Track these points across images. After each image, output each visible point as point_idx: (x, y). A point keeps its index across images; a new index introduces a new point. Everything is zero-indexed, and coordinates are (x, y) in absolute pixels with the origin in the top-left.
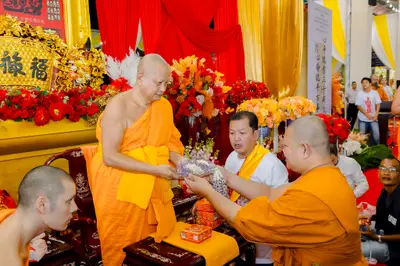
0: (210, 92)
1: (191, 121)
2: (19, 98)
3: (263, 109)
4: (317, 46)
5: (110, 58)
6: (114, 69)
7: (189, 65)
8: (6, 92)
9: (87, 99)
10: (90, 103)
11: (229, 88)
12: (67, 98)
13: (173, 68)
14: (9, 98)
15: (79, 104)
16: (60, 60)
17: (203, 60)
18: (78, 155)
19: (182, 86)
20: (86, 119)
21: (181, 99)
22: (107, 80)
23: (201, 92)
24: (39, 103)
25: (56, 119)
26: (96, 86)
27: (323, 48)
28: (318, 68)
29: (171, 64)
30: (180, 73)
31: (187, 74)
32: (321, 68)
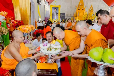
0: (11, 23)
3: (27, 28)
11: (16, 22)
17: (7, 13)
23: (9, 23)
27: (34, 13)
32: (33, 18)
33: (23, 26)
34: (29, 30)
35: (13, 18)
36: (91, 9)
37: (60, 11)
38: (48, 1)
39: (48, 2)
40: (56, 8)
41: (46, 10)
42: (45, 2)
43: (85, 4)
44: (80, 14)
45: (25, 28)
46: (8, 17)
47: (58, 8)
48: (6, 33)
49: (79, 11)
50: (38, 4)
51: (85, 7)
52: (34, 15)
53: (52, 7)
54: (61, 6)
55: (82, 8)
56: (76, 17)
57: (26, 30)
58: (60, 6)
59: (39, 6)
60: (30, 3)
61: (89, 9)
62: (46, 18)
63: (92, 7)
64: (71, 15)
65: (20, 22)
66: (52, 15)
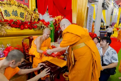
1: (59, 32)
2: (17, 22)
4: (90, 16)
5: (40, 14)
6: (41, 17)
7: (59, 18)
8: (13, 20)
9: (34, 24)
10: (35, 25)
12: (29, 23)
13: (55, 18)
14: (14, 22)
15: (32, 25)
16: (28, 13)
18: (32, 38)
19: (57, 23)
20: (34, 29)
21: (57, 26)
22: (39, 20)
24: (22, 24)
25: (26, 28)
26: (36, 21)
27: (91, 17)
28: (90, 21)
29: (55, 17)
30: (57, 20)
31: (59, 20)
38: (120, 4)
39: (119, 6)
41: (114, 14)
42: (114, 5)
62: (113, 23)
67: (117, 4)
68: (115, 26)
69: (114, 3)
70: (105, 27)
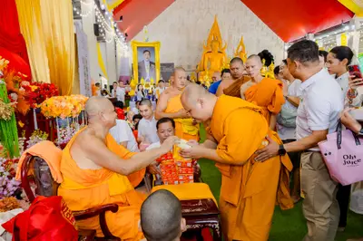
0: (22, 89)
3: (69, 104)
11: (36, 88)
17: (7, 62)
23: (15, 90)
27: (86, 62)
32: (86, 75)
33: (56, 97)
34: (75, 108)
35: (26, 76)
36: (240, 50)
37: (160, 58)
38: (126, 31)
39: (126, 35)
40: (148, 50)
41: (120, 55)
42: (117, 33)
43: (225, 37)
44: (213, 64)
45: (63, 104)
46: (11, 74)
47: (153, 48)
48: (6, 115)
49: (210, 55)
50: (98, 39)
51: (223, 45)
52: (86, 69)
53: (136, 45)
54: (162, 43)
55: (218, 49)
56: (202, 73)
57: (66, 109)
58: (158, 43)
59: (101, 45)
60: (75, 35)
61: (236, 48)
62: (121, 77)
63: (241, 43)
64: (189, 67)
65: (48, 88)
66: (139, 68)
67: (122, 30)
68: (132, 83)
69: (115, 28)
70: (108, 89)
